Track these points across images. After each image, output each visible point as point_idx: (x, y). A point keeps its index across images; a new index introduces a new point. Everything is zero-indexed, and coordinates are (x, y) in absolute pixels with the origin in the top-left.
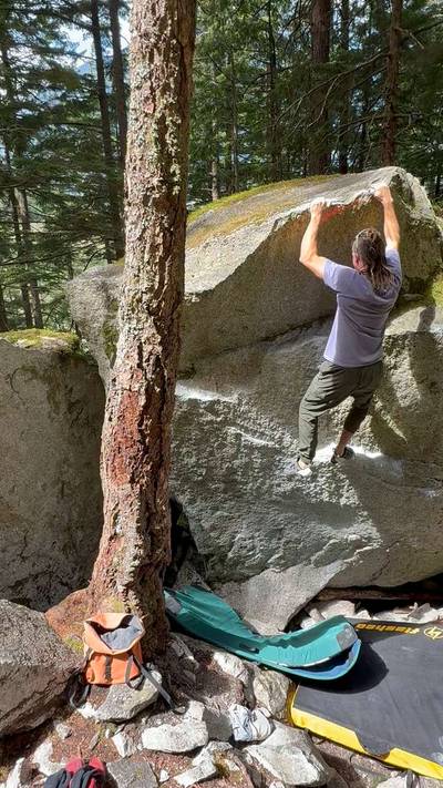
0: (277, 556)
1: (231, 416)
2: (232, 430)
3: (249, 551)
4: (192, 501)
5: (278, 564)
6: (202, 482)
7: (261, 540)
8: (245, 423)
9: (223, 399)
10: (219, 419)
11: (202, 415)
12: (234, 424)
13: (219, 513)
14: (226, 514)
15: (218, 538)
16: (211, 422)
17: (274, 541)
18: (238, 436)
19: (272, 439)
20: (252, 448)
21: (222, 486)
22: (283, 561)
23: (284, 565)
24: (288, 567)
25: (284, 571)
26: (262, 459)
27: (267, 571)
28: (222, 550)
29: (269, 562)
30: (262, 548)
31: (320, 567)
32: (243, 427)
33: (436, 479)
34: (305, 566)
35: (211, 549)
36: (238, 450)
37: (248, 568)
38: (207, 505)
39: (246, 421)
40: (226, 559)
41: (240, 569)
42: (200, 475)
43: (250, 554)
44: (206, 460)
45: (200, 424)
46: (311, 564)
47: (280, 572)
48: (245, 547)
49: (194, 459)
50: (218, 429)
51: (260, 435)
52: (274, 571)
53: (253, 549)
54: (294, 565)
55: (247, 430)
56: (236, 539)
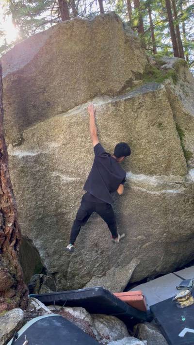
1: (50, 164)
2: (54, 174)
3: (80, 264)
4: (38, 236)
5: (100, 271)
6: (42, 218)
7: (86, 255)
8: (60, 168)
9: (44, 153)
10: (44, 168)
11: (33, 167)
12: (54, 169)
13: (56, 241)
14: (61, 241)
15: (59, 260)
17: (94, 253)
18: (58, 177)
19: (79, 175)
20: (68, 184)
21: (55, 219)
22: (102, 268)
23: (103, 271)
24: (106, 272)
25: (104, 275)
26: (75, 191)
27: (93, 278)
28: (63, 268)
29: (93, 270)
30: (88, 260)
31: (124, 266)
32: (59, 171)
33: (176, 183)
34: (116, 267)
35: (56, 268)
36: (60, 188)
37: (81, 277)
38: (48, 237)
39: (61, 166)
40: (67, 274)
41: (77, 279)
42: (40, 214)
43: (81, 266)
44: (42, 201)
45: (32, 174)
46: (119, 266)
47: (102, 277)
48: (77, 262)
49: (34, 202)
50: (45, 176)
51: (71, 174)
52: (98, 277)
53: (82, 262)
54: (109, 269)
55: (63, 172)
56: (71, 258)
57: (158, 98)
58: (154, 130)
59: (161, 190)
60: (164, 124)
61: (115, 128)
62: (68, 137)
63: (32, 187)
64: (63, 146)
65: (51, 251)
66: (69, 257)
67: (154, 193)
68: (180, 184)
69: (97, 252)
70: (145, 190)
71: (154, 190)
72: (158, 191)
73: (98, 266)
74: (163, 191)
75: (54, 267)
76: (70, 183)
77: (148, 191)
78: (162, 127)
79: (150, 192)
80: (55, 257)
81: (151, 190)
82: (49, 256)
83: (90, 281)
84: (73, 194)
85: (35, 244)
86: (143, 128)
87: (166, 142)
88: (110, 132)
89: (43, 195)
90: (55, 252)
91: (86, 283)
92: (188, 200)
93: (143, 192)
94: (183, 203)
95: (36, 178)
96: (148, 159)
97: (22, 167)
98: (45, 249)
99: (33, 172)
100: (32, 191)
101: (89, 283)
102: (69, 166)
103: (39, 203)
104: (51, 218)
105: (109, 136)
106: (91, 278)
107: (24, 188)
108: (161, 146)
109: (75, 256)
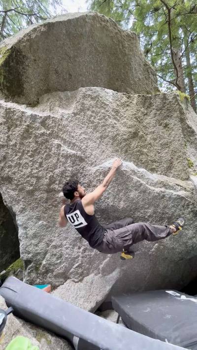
0: (77, 265)
1: (56, 129)
2: (56, 142)
3: (58, 259)
4: (23, 210)
5: (77, 274)
7: (67, 248)
8: (64, 136)
9: (52, 116)
10: (48, 132)
11: (38, 129)
12: (57, 137)
13: (40, 222)
14: (45, 223)
15: (36, 245)
16: (43, 134)
17: (76, 249)
18: (59, 146)
19: (80, 149)
20: (67, 157)
21: (45, 195)
22: (80, 271)
23: (81, 275)
24: (84, 277)
25: (81, 281)
26: (72, 167)
27: (68, 281)
28: (39, 257)
29: (71, 271)
30: (67, 256)
31: (105, 275)
32: (62, 139)
33: (177, 185)
34: (96, 275)
35: (30, 255)
36: (58, 159)
37: (56, 276)
38: (33, 214)
39: (65, 134)
40: (40, 266)
41: (50, 278)
42: (31, 185)
43: (59, 262)
44: (37, 171)
45: (36, 137)
46: (99, 273)
47: (78, 282)
48: (55, 255)
49: (29, 170)
50: (47, 141)
51: (73, 145)
52: (73, 281)
53: (61, 257)
54: (88, 274)
55: (65, 141)
56: (50, 247)
57: (168, 100)
58: (160, 130)
59: (160, 187)
60: (171, 126)
61: (125, 115)
62: (79, 108)
63: (32, 151)
64: (73, 115)
65: (31, 233)
66: (48, 245)
67: (152, 188)
68: (181, 186)
69: (79, 248)
70: (144, 182)
71: (154, 186)
72: (158, 187)
73: (76, 267)
74: (163, 189)
75: (29, 253)
76: (70, 156)
77: (147, 185)
78: (169, 128)
79: (149, 187)
80: (33, 242)
81: (150, 185)
82: (27, 237)
83: (63, 284)
84: (70, 169)
85: (17, 219)
86: (151, 125)
87: (171, 142)
88: (120, 118)
89: (41, 164)
90: (35, 236)
91: (59, 286)
92: (188, 205)
93: (141, 185)
94: (182, 209)
95: (38, 141)
96: (152, 154)
97: (28, 126)
98: (26, 228)
99: (37, 134)
100: (30, 156)
101: (61, 286)
102: (73, 137)
103: (35, 171)
104: (41, 193)
105: (119, 121)
106: (66, 281)
107: (24, 151)
108: (165, 145)
109: (55, 247)
